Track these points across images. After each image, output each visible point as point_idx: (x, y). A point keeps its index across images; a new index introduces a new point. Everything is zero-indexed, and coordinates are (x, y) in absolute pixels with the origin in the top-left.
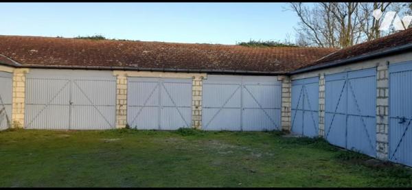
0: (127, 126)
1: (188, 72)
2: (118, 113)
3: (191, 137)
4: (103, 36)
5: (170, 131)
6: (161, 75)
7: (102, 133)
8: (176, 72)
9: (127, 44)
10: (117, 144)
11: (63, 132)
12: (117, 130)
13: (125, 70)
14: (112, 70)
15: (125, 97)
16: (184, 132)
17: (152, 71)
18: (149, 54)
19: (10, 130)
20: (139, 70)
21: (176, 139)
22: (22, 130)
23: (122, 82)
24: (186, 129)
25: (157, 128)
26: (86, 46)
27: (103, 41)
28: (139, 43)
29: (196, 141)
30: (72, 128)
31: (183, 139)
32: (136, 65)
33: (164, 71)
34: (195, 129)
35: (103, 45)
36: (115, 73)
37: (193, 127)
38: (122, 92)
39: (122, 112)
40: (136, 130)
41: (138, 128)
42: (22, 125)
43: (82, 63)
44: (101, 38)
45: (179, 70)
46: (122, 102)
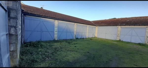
0: (120, 40)
1: (145, 25)
2: (118, 36)
3: (143, 47)
4: (116, 18)
5: (135, 43)
6: (133, 26)
7: (112, 40)
8: (140, 25)
9: (122, 19)
10: (116, 44)
11: (104, 39)
12: (117, 40)
13: (121, 26)
14: (117, 26)
15: (120, 32)
16: (141, 45)
17: (130, 25)
18: (130, 21)
19: (95, 37)
20: (125, 25)
21: (137, 46)
22: (97, 38)
23: (119, 28)
24: (142, 43)
25: (130, 42)
26: (111, 21)
27: (115, 19)
28: (126, 18)
29: (146, 48)
30: (106, 38)
31: (140, 47)
32: (124, 24)
33: (134, 25)
34: (146, 44)
35: (115, 20)
36: (118, 26)
37: (145, 43)
38: (119, 31)
39: (119, 36)
40: (122, 41)
41: (123, 41)
42: (97, 37)
43: (109, 24)
44: (115, 18)
45: (141, 25)
46: (119, 34)
